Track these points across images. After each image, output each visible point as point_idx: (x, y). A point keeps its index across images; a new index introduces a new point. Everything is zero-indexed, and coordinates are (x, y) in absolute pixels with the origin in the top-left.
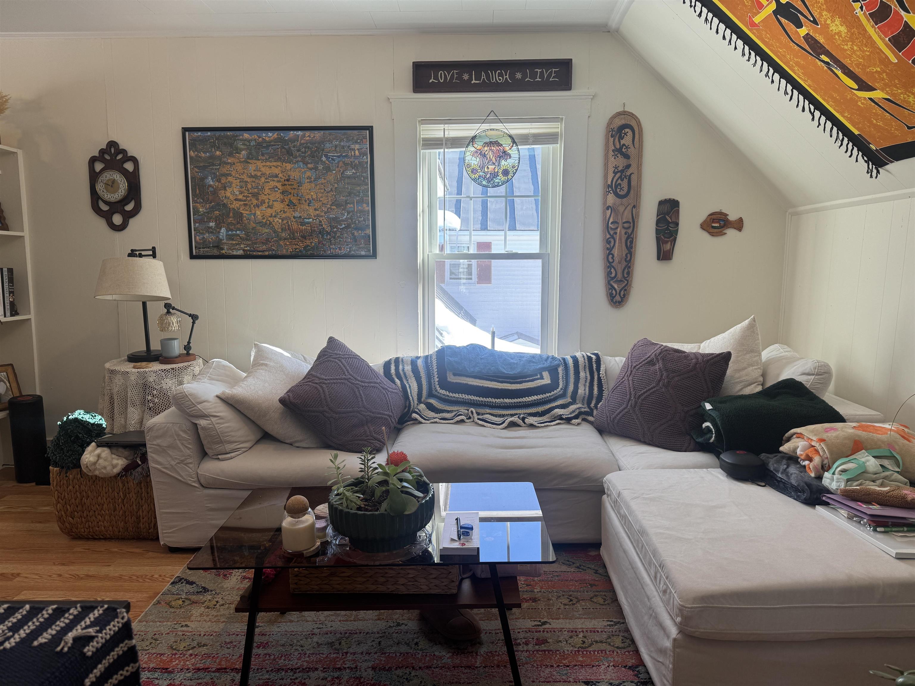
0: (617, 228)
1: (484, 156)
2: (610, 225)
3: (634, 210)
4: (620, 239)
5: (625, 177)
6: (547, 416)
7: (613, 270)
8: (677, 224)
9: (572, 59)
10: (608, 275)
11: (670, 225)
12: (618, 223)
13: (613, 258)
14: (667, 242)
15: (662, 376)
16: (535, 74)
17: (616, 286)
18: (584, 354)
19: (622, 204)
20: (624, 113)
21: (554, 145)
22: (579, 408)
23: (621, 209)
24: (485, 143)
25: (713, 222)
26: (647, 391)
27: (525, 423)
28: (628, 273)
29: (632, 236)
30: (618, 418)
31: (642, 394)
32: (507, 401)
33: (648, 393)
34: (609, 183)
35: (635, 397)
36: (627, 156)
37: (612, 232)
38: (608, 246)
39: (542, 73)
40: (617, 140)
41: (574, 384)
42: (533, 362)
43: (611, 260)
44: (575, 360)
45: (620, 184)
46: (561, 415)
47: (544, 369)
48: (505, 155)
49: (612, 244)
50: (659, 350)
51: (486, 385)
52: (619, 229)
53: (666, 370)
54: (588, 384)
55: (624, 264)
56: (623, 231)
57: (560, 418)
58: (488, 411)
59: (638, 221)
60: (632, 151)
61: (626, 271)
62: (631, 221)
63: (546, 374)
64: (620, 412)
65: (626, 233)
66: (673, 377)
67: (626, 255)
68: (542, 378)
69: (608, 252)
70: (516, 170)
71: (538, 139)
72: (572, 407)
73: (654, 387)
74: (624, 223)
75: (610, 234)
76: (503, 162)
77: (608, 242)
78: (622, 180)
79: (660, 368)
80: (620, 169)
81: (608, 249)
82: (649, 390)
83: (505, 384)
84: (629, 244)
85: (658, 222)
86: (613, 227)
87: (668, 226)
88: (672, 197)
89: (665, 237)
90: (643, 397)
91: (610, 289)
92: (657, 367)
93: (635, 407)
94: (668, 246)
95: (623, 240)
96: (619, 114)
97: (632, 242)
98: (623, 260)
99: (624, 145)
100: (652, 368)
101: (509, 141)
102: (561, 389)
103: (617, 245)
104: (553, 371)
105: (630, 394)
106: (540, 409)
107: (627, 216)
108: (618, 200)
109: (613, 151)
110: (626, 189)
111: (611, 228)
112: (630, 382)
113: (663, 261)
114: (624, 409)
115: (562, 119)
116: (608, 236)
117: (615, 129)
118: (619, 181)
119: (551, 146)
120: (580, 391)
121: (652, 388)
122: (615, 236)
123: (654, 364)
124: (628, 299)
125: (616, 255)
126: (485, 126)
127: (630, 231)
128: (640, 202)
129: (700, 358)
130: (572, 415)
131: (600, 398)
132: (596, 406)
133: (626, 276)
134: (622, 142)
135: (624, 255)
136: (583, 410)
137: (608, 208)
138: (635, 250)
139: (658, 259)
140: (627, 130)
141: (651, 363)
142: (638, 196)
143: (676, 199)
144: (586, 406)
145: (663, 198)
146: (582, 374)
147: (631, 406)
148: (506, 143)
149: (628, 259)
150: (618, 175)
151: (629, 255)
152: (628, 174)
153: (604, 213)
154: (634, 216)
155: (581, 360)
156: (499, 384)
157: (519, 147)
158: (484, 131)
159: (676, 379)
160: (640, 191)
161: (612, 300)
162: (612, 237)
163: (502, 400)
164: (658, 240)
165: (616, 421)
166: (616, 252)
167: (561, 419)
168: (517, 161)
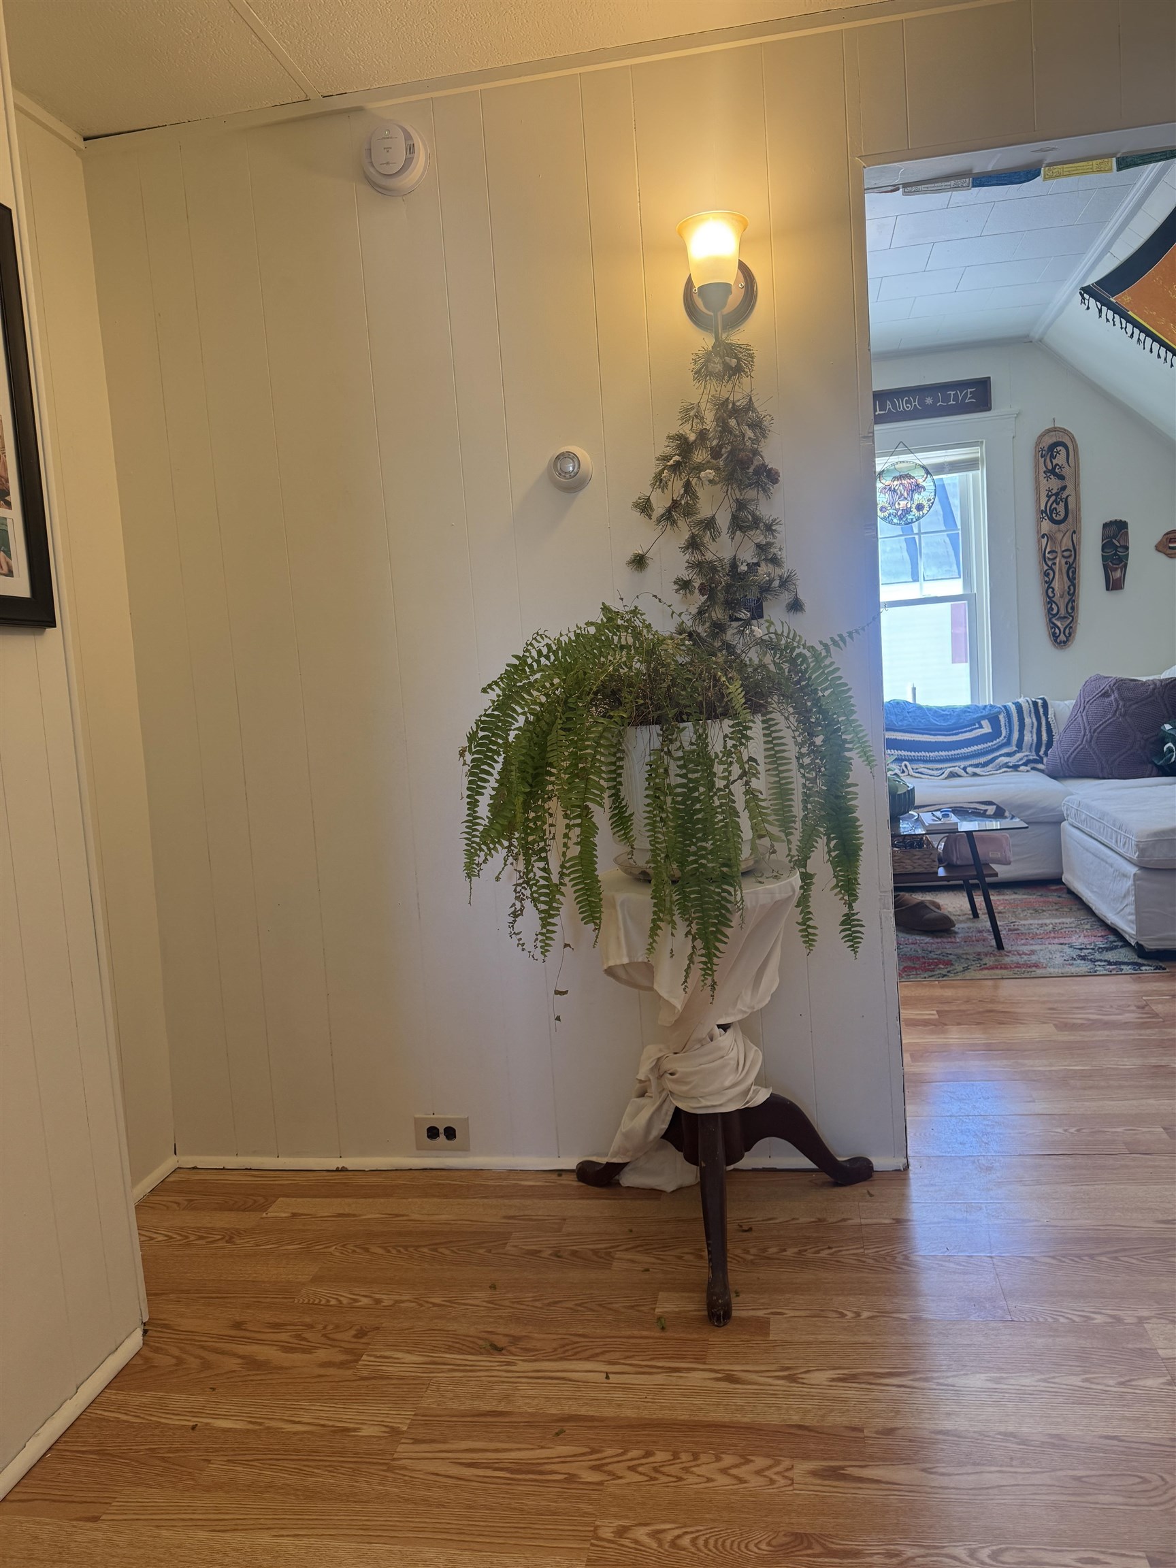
0: (1055, 558)
1: (894, 491)
2: (1047, 555)
3: (1074, 536)
4: (1060, 570)
5: (1061, 500)
6: (991, 765)
7: (1054, 606)
8: (1127, 548)
9: (990, 378)
10: (1048, 611)
11: (1119, 550)
12: (1056, 552)
13: (1053, 592)
14: (1116, 569)
15: (1118, 706)
16: (948, 398)
17: (1059, 624)
18: (1028, 699)
19: (1059, 531)
20: (1055, 430)
21: (974, 472)
22: (1027, 756)
23: (1059, 536)
24: (895, 477)
25: (1170, 542)
26: (1102, 724)
27: (967, 773)
28: (1073, 608)
29: (1074, 566)
30: (1073, 756)
31: (1098, 728)
32: (943, 753)
33: (1104, 725)
34: (1043, 508)
35: (1090, 732)
36: (1062, 477)
37: (1050, 563)
38: (1047, 579)
39: (956, 396)
40: (1048, 460)
41: (1019, 731)
42: (969, 712)
43: (1051, 595)
44: (1019, 707)
45: (1055, 509)
46: (1007, 763)
47: (984, 718)
48: (918, 488)
49: (1051, 577)
50: (1114, 681)
51: (917, 739)
52: (1058, 559)
53: (1123, 699)
54: (1035, 730)
55: (1067, 598)
56: (1064, 561)
57: (1006, 765)
58: (922, 766)
59: (1079, 549)
60: (1067, 471)
61: (1070, 605)
62: (1071, 548)
63: (985, 723)
64: (1075, 750)
65: (1066, 563)
66: (1130, 706)
67: (1069, 588)
68: (981, 727)
69: (1047, 585)
70: (932, 503)
71: (955, 467)
72: (1019, 756)
73: (1110, 718)
74: (1063, 551)
75: (1048, 565)
76: (916, 496)
77: (1047, 574)
78: (1058, 504)
79: (1116, 699)
80: (1054, 492)
81: (1046, 582)
82: (1106, 721)
83: (939, 737)
84: (1071, 574)
85: (1104, 547)
86: (1051, 557)
87: (1116, 551)
88: (1118, 518)
89: (1113, 564)
90: (1098, 731)
91: (1052, 628)
92: (1112, 698)
93: (1091, 741)
94: (1118, 574)
95: (1064, 571)
96: (1049, 431)
97: (1074, 573)
98: (1066, 593)
99: (1057, 465)
100: (1107, 700)
101: (922, 472)
102: (1005, 737)
103: (1057, 576)
104: (994, 720)
105: (1085, 729)
106: (982, 760)
107: (1067, 543)
108: (1055, 527)
109: (1044, 472)
110: (1063, 514)
111: (1049, 558)
112: (1084, 717)
113: (1114, 592)
114: (1080, 745)
115: (982, 442)
116: (1046, 568)
117: (1046, 449)
118: (1054, 505)
119: (970, 474)
120: (1026, 738)
121: (1108, 720)
122: (1053, 567)
123: (1109, 696)
124: (1074, 637)
125: (1056, 588)
126: (894, 459)
127: (1071, 560)
128: (1080, 527)
129: (1158, 684)
130: (1020, 763)
131: (1050, 744)
132: (1046, 754)
133: (1070, 611)
134: (1055, 462)
135: (1066, 588)
136: (1031, 758)
137: (1043, 537)
138: (1079, 582)
139: (1108, 589)
140: (1059, 448)
141: (1106, 695)
142: (1077, 520)
143: (1123, 519)
144: (1034, 753)
145: (1108, 520)
146: (1027, 720)
147: (1086, 741)
148: (919, 476)
149: (1071, 592)
150: (1053, 498)
151: (1072, 587)
152: (1064, 496)
153: (1039, 542)
154: (1075, 542)
155: (1025, 707)
156: (932, 737)
157: (935, 477)
158: (893, 465)
159: (1134, 707)
160: (1080, 515)
161: (1056, 641)
162: (1051, 568)
163: (937, 753)
164: (1105, 567)
165: (1070, 761)
166: (1056, 584)
167: (1009, 767)
168: (933, 494)
